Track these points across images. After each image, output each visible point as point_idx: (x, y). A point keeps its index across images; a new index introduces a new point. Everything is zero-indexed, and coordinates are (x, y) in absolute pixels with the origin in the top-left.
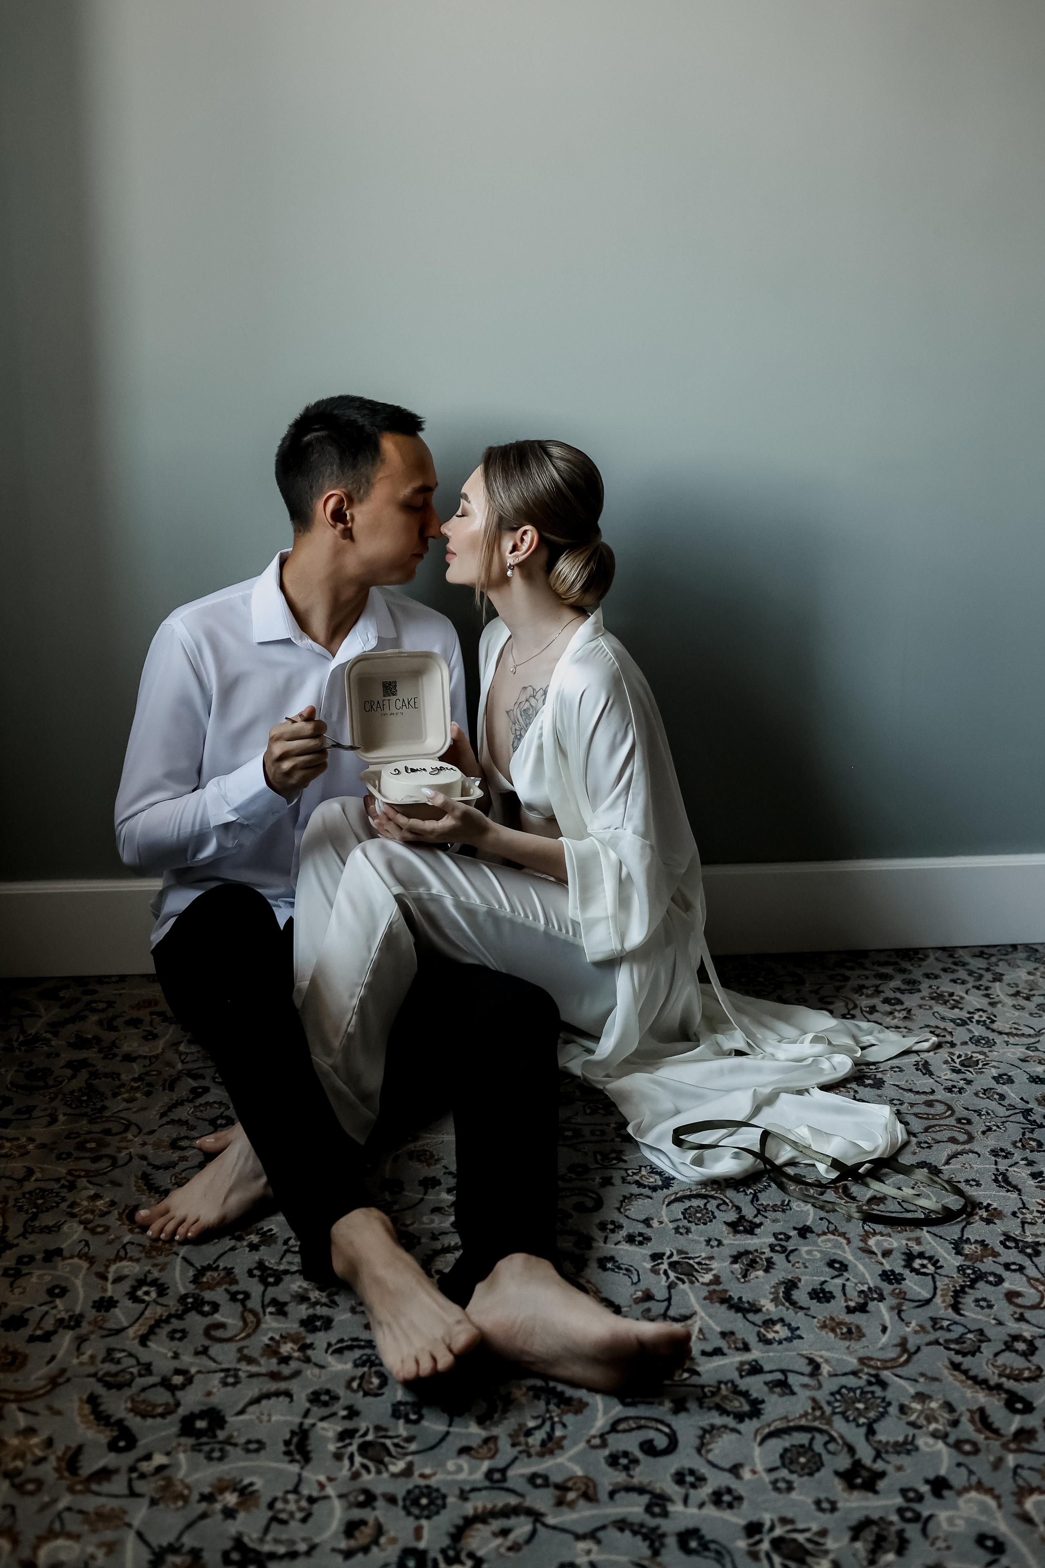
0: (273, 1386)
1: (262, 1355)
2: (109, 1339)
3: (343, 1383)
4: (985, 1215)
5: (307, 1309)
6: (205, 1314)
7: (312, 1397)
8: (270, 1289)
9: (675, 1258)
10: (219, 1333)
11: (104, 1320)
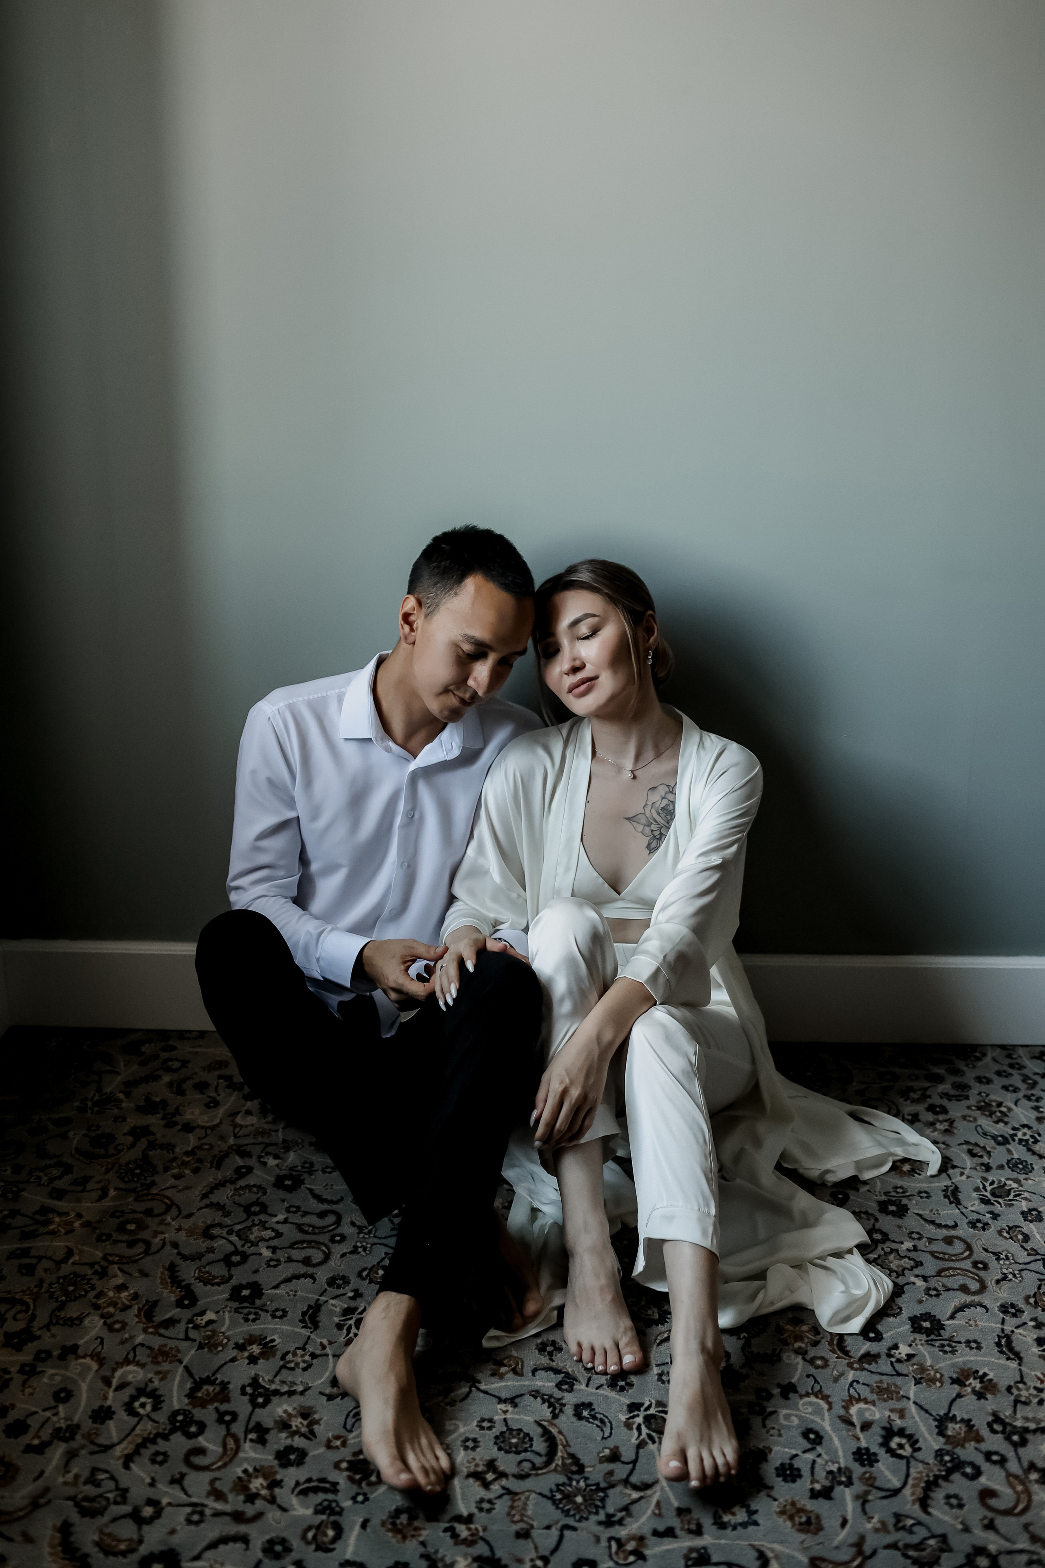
0: (234, 1529)
1: (232, 1491)
2: (96, 1456)
3: (299, 1531)
4: (978, 1386)
5: (287, 1438)
6: (190, 1436)
7: (267, 1546)
8: (257, 1410)
9: (652, 1411)
10: (198, 1460)
11: (97, 1434)
